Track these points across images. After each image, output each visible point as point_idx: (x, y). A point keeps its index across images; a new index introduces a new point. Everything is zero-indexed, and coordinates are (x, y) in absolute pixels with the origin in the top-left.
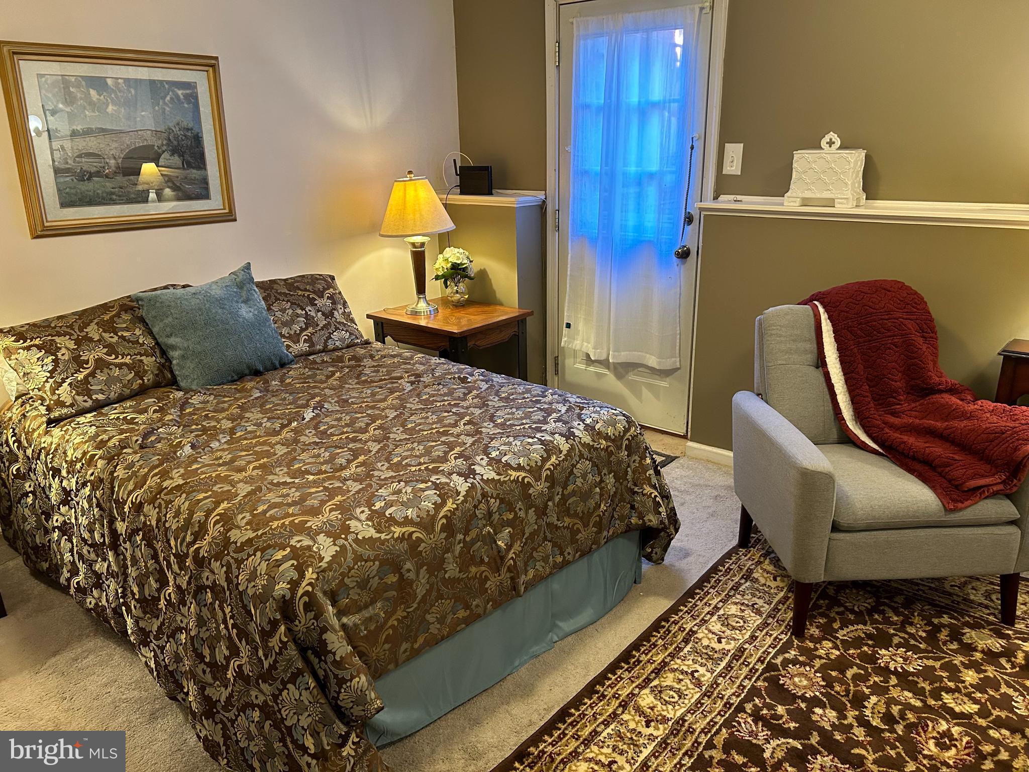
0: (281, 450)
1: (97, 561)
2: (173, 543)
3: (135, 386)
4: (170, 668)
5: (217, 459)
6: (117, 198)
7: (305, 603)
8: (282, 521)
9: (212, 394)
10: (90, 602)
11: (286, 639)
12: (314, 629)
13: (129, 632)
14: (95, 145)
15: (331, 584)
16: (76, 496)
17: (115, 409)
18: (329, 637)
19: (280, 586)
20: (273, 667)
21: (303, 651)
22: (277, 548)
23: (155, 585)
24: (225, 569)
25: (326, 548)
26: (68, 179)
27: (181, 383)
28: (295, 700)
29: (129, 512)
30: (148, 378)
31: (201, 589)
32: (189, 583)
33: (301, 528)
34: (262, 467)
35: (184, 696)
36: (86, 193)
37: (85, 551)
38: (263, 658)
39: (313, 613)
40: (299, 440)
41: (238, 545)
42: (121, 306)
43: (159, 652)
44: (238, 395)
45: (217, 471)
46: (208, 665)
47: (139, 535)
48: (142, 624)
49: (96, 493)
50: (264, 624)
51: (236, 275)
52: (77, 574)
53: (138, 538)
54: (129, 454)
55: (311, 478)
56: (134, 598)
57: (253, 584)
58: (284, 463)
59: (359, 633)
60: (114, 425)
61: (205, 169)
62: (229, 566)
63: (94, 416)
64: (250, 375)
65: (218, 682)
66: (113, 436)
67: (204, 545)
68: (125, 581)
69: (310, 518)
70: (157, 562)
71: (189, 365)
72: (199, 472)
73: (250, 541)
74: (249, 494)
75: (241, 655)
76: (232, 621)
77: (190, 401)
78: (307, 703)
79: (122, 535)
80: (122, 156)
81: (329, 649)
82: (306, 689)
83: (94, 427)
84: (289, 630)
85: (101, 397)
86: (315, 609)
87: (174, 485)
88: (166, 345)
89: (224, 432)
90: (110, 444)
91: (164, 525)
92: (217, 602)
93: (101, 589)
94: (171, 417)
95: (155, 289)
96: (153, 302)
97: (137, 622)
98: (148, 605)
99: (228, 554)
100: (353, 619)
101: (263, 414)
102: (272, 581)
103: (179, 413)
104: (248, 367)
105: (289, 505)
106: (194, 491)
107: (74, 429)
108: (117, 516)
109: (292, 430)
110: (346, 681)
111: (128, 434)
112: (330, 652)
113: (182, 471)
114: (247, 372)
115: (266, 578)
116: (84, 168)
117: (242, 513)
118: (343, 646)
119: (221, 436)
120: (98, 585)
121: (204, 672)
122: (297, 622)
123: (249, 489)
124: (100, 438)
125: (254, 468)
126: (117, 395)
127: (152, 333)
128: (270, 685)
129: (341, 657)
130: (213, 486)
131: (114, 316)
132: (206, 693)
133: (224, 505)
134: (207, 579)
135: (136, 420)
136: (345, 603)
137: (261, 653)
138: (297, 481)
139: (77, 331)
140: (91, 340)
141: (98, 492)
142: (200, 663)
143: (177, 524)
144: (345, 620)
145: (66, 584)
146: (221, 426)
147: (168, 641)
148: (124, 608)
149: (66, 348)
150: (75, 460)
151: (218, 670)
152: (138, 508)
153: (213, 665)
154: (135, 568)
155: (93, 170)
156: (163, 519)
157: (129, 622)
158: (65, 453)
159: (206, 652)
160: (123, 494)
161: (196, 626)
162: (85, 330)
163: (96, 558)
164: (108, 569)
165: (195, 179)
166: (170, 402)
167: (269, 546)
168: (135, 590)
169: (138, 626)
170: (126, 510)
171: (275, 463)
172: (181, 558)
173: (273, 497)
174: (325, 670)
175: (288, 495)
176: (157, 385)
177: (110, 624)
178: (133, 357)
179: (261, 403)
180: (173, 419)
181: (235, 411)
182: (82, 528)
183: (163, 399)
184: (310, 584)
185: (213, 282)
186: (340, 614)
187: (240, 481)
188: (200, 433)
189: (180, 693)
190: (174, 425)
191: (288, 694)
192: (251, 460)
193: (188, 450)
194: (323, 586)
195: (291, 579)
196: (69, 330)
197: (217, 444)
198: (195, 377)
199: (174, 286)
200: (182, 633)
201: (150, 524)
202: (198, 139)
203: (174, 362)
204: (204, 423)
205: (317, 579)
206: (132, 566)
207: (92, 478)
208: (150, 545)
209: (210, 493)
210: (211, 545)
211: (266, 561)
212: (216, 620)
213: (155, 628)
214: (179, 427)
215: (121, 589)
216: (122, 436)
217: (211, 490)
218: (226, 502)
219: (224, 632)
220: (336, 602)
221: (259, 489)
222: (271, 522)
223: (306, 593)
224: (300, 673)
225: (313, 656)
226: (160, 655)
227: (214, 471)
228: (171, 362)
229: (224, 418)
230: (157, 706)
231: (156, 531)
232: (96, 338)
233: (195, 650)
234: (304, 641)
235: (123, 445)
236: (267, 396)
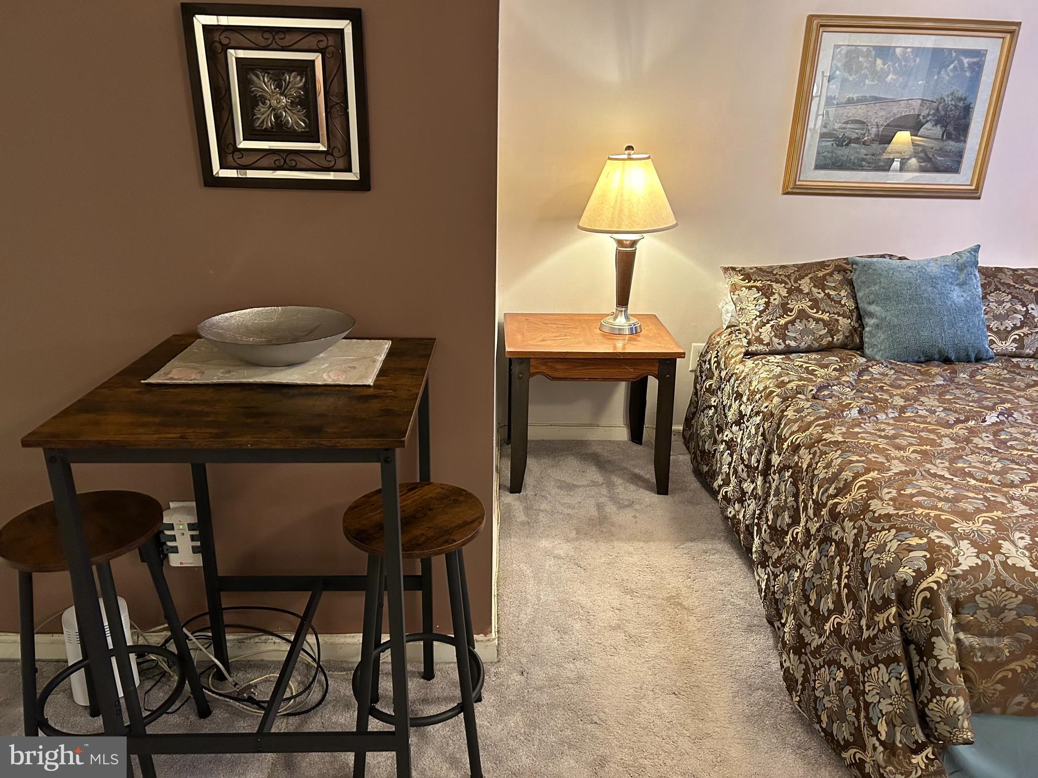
0: (948, 444)
1: (746, 480)
2: (815, 489)
3: (824, 342)
4: (777, 596)
5: (879, 430)
6: (867, 165)
7: (925, 598)
8: (927, 511)
9: (893, 369)
10: (730, 512)
11: (894, 622)
12: (926, 627)
13: (754, 549)
14: (863, 113)
15: (959, 593)
16: (748, 421)
17: (801, 358)
18: (939, 642)
19: (904, 570)
20: (872, 640)
21: (907, 642)
22: (914, 534)
23: (787, 520)
24: (856, 531)
25: (968, 558)
26: (829, 143)
27: (866, 351)
28: (883, 681)
29: (787, 449)
30: (838, 338)
31: (827, 540)
32: (818, 530)
33: (945, 526)
34: (924, 453)
35: (780, 626)
36: (841, 157)
37: (740, 469)
38: (864, 628)
39: (931, 611)
40: (972, 440)
41: (876, 515)
42: (836, 266)
43: (772, 578)
44: (919, 377)
45: (877, 441)
46: (811, 608)
47: (788, 472)
48: (766, 548)
49: (764, 424)
50: (877, 597)
51: (960, 256)
52: (728, 485)
53: (787, 474)
54: (802, 400)
55: (973, 482)
56: (767, 523)
57: (878, 556)
58: (947, 457)
59: (973, 657)
60: (797, 371)
61: (965, 141)
62: (860, 530)
63: (782, 359)
64: (938, 360)
65: (814, 628)
66: (793, 381)
67: (843, 503)
68: (764, 506)
69: (959, 520)
70: (796, 501)
71: (881, 336)
72: (859, 436)
73: (888, 516)
74: (901, 473)
75: (844, 614)
76: (846, 581)
77: (870, 369)
78: (893, 692)
79: (774, 466)
80: (885, 124)
81: (935, 653)
82: (897, 678)
83: (779, 368)
84: (899, 615)
85: (793, 344)
86: (933, 608)
87: (833, 439)
88: (864, 311)
89: (894, 407)
90: (789, 386)
91: (813, 472)
92: (838, 558)
93: (742, 505)
94: (848, 379)
95: (872, 256)
96: (866, 267)
97: (763, 544)
98: (777, 534)
99: (864, 519)
100: (972, 640)
101: (939, 403)
102: (898, 561)
103: (856, 378)
104: (940, 352)
105: (940, 499)
106: (850, 451)
107: (764, 365)
108: (775, 449)
109: (967, 428)
110: (941, 694)
111: (806, 383)
112: (935, 657)
113: (844, 430)
114: (937, 356)
115: (894, 556)
116: (846, 135)
117: (889, 487)
118: (951, 659)
119: (890, 410)
120: (741, 501)
121: (805, 613)
122: (910, 612)
123: (903, 469)
124: (782, 378)
125: (914, 452)
126: (806, 345)
127: (856, 297)
128: (863, 655)
129: (945, 668)
130: (868, 453)
131: (827, 274)
132: (801, 632)
133: (874, 474)
134: (836, 533)
135: (816, 373)
136: (968, 620)
137: (864, 622)
138: (956, 479)
139: (792, 281)
140: (801, 291)
141: (766, 423)
142: (804, 603)
143: (825, 475)
144: (961, 636)
145: (717, 489)
146: (892, 402)
147: (783, 572)
148: (756, 528)
149: (779, 294)
150: (756, 390)
151: (818, 618)
152: (796, 448)
153: (815, 611)
154: (776, 498)
155: (854, 136)
156: (814, 466)
157: (757, 541)
158: (750, 382)
159: (813, 597)
160: (786, 432)
161: (812, 570)
162: (799, 282)
163: (747, 478)
164: (753, 491)
165: (950, 151)
166: (851, 365)
167: (906, 529)
168: (771, 517)
169: (762, 548)
170: (785, 446)
171: (938, 454)
172: (819, 506)
173: (925, 485)
174: (923, 672)
175: (942, 489)
176: (844, 346)
177: (740, 537)
178: (831, 316)
179: (941, 392)
180: (849, 381)
181: (911, 391)
182: (744, 449)
183: (845, 361)
184: (937, 582)
185: (932, 259)
186: (959, 627)
187: (896, 458)
188: (870, 401)
189: (778, 621)
190: (849, 387)
191: (878, 672)
192: (914, 442)
193: (854, 413)
194: (950, 591)
195: (919, 569)
196: (786, 279)
197: (884, 417)
198: (883, 348)
199: (891, 256)
200: (796, 571)
201: (802, 466)
202: (967, 110)
203: (867, 329)
204: (877, 394)
205: (946, 581)
206: (774, 496)
207: (766, 410)
208: (795, 484)
209: (864, 458)
210: (850, 505)
211: (898, 541)
212: (831, 573)
213: (775, 556)
214: (852, 390)
215: (759, 511)
216: (800, 383)
217: (865, 456)
218: (876, 472)
219: (835, 587)
220: (958, 613)
221: (914, 473)
222: (915, 507)
223: (929, 589)
224: (895, 659)
225: (915, 652)
226: (772, 581)
227: (873, 440)
228: (863, 328)
229: (898, 395)
230: (755, 622)
231: (805, 473)
232: (806, 290)
233: (804, 590)
234: (910, 632)
235: (799, 391)
236: (950, 386)
